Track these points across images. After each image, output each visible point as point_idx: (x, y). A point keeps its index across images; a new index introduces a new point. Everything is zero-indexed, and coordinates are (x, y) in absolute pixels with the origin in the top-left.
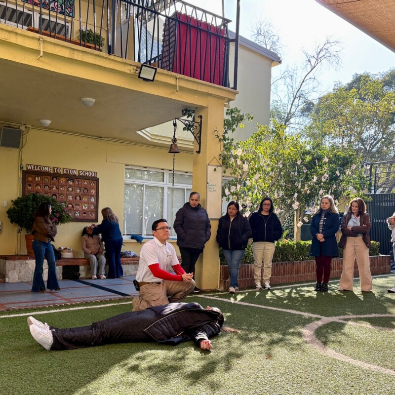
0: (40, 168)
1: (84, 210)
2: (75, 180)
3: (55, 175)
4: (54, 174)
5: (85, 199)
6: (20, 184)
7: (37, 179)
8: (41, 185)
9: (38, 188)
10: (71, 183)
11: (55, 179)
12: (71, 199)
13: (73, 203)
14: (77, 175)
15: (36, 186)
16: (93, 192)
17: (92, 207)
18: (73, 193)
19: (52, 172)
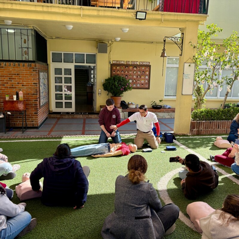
0: (119, 62)
1: (142, 83)
2: (137, 67)
3: (127, 66)
4: (126, 64)
5: (142, 77)
6: (110, 71)
7: (118, 68)
8: (120, 71)
9: (118, 72)
10: (135, 69)
11: (127, 67)
12: (135, 77)
13: (136, 80)
14: (139, 64)
15: (117, 71)
16: (147, 73)
17: (147, 81)
18: (136, 74)
19: (125, 64)
